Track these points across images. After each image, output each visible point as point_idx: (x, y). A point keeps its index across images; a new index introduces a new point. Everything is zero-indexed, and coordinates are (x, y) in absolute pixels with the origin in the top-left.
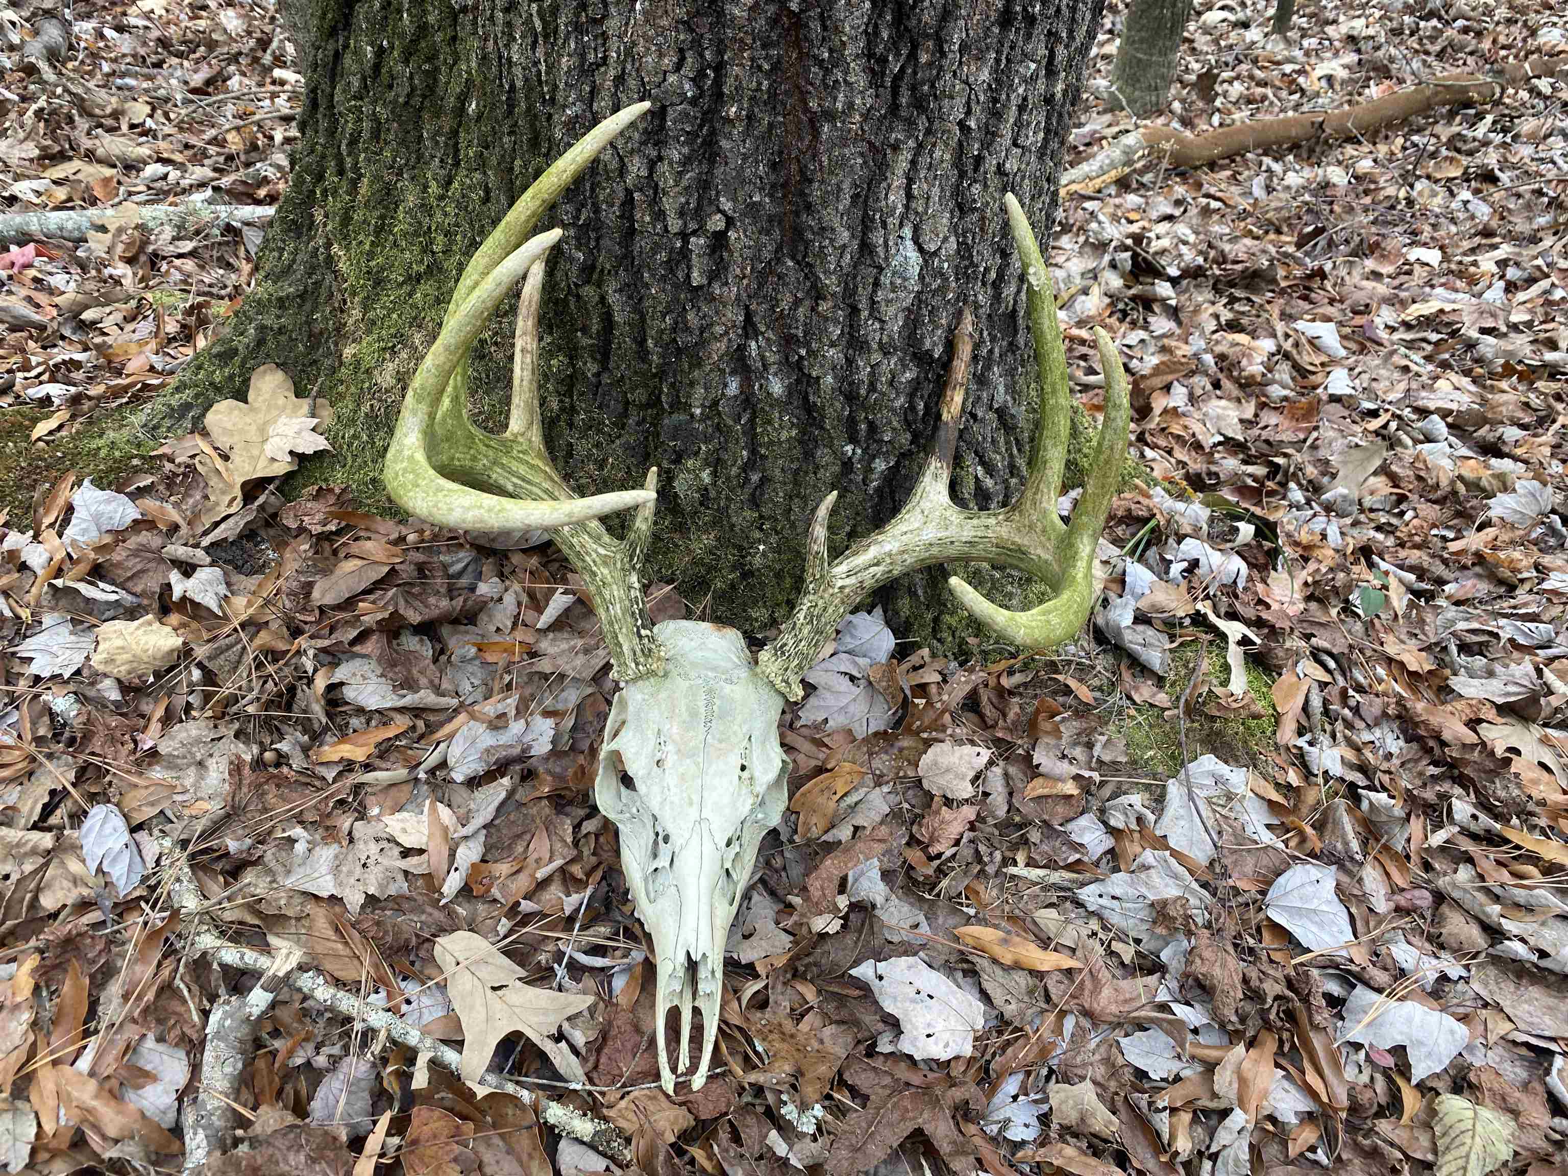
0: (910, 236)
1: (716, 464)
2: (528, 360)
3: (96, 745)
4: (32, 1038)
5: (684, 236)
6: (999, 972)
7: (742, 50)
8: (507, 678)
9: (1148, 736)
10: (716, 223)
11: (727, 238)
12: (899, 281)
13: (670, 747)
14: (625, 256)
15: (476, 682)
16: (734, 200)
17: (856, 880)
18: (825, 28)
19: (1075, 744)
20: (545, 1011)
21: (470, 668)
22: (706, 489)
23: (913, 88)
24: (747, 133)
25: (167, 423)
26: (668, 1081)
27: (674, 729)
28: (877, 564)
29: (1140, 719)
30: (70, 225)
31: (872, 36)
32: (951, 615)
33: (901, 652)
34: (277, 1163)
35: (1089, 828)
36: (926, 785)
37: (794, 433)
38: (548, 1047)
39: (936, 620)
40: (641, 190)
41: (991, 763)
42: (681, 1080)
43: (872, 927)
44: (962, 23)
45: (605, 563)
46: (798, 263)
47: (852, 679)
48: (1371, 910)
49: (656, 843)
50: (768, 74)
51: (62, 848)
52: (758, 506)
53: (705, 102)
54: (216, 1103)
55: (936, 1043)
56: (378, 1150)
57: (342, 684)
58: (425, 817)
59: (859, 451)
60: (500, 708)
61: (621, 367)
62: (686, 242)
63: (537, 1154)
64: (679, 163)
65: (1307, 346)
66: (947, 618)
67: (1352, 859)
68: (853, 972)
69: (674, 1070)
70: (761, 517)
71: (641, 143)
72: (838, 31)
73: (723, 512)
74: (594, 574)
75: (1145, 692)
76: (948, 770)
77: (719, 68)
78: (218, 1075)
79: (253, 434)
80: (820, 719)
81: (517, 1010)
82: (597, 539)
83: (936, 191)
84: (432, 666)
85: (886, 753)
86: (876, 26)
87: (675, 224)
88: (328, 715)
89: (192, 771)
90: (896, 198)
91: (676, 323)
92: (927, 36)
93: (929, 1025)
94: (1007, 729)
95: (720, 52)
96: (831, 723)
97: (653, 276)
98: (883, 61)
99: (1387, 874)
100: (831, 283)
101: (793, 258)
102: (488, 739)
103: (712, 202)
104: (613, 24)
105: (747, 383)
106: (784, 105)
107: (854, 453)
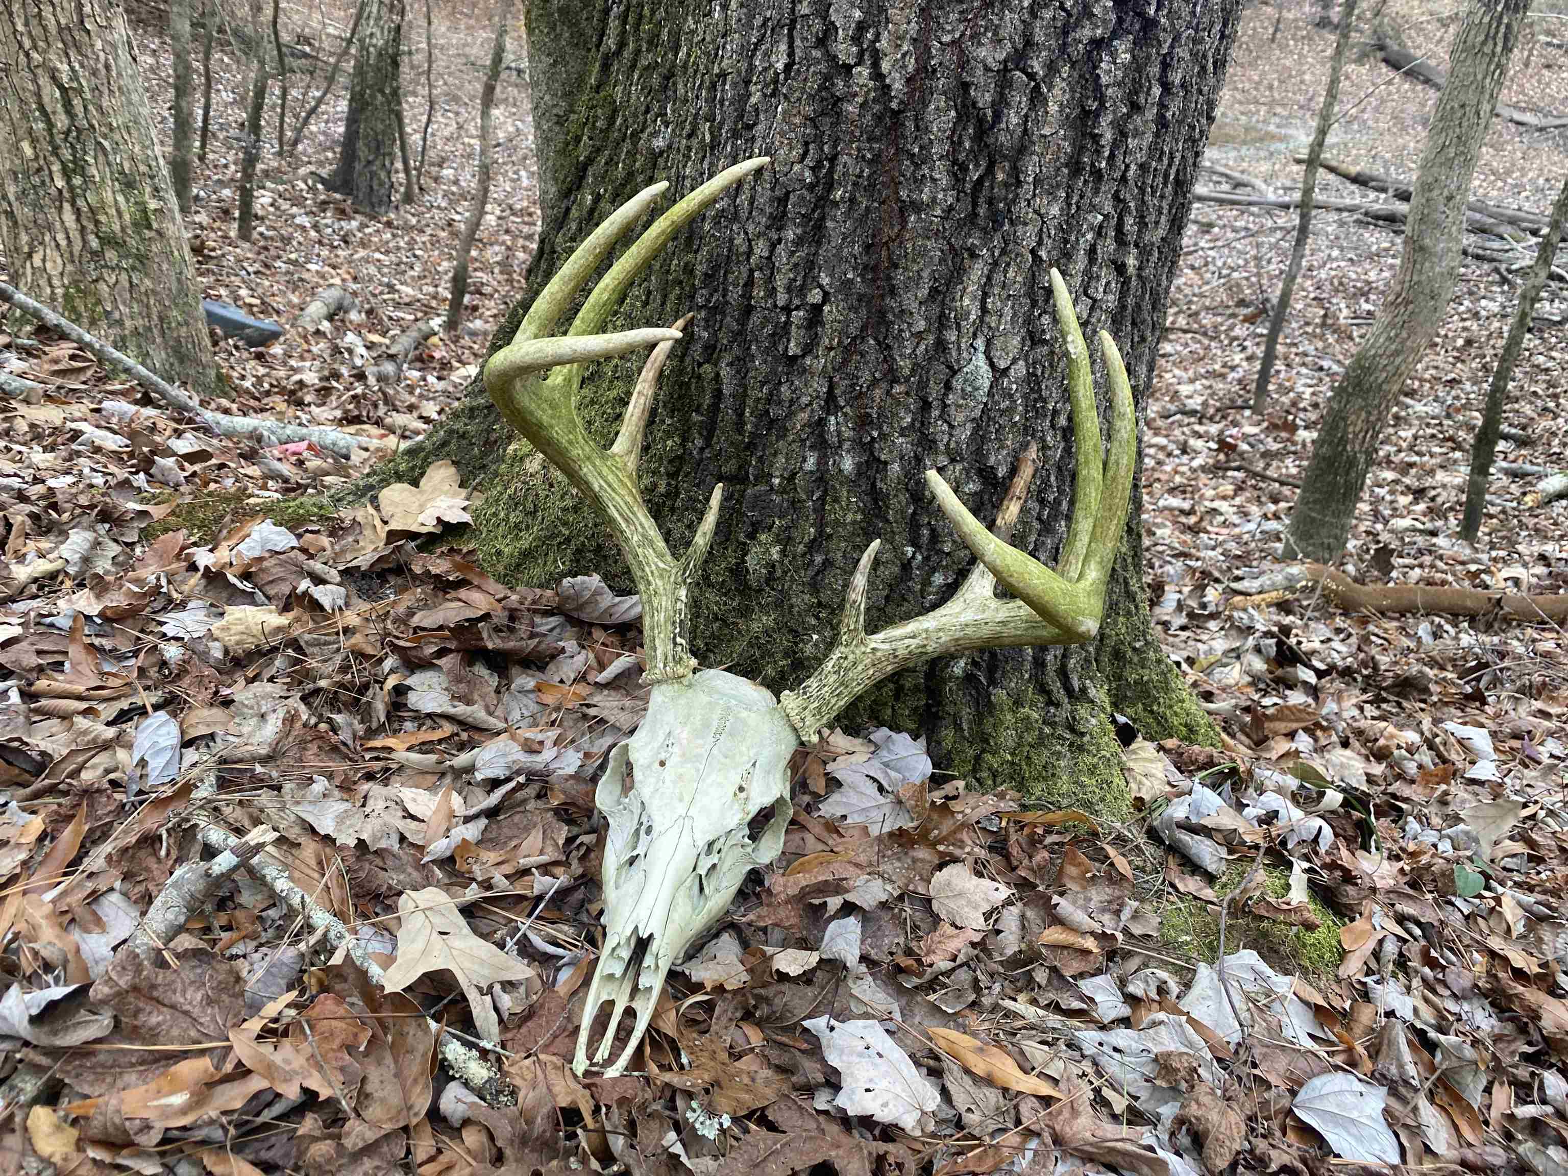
0: (982, 349)
1: (785, 541)
2: (642, 401)
3: (186, 681)
4: (18, 870)
5: (787, 310)
6: (967, 1080)
7: (853, 142)
8: (554, 716)
9: (1186, 922)
10: (815, 296)
11: (822, 311)
12: (969, 389)
13: (675, 749)
14: (740, 333)
15: (526, 714)
16: (832, 276)
17: (832, 939)
18: (917, 128)
19: (1103, 911)
20: (482, 962)
21: (525, 700)
22: (773, 566)
23: (991, 202)
24: (848, 214)
25: (351, 498)
26: (580, 1064)
27: (684, 734)
28: (914, 637)
29: (1181, 906)
30: (342, 443)
31: (956, 145)
32: (994, 755)
33: (936, 781)
34: (174, 992)
35: (1102, 988)
36: (935, 906)
37: (859, 517)
38: (472, 996)
39: (978, 758)
40: (761, 269)
41: (1008, 902)
42: (594, 1069)
43: (837, 986)
44: (1035, 158)
45: (661, 576)
46: (879, 343)
47: (881, 789)
48: (1427, 1147)
49: (637, 831)
50: (870, 163)
51: (119, 741)
52: (818, 591)
53: (819, 189)
54: (146, 940)
55: (874, 1100)
56: (274, 1015)
57: (410, 688)
58: (437, 799)
59: (919, 557)
60: (540, 737)
61: (721, 441)
62: (789, 316)
63: (422, 1081)
64: (793, 242)
65: (1457, 746)
66: (988, 757)
67: (1406, 1083)
68: (806, 1023)
69: (590, 1057)
70: (820, 604)
71: (767, 228)
72: (927, 130)
73: (785, 594)
74: (649, 583)
75: (1191, 884)
76: (961, 894)
77: (833, 159)
78: (159, 917)
79: (414, 508)
80: (839, 814)
81: (455, 952)
82: (660, 556)
83: (1008, 311)
84: (493, 694)
85: (899, 859)
86: (960, 136)
87: (782, 298)
88: (388, 716)
89: (253, 721)
90: (969, 303)
91: (771, 394)
92: (1005, 157)
93: (871, 1080)
94: (1031, 869)
95: (835, 147)
96: (849, 821)
97: (758, 348)
98: (964, 169)
99: (1456, 1128)
100: (904, 365)
101: (875, 339)
102: (518, 755)
103: (815, 278)
104: (760, 129)
105: (822, 461)
106: (880, 193)
107: (913, 557)
